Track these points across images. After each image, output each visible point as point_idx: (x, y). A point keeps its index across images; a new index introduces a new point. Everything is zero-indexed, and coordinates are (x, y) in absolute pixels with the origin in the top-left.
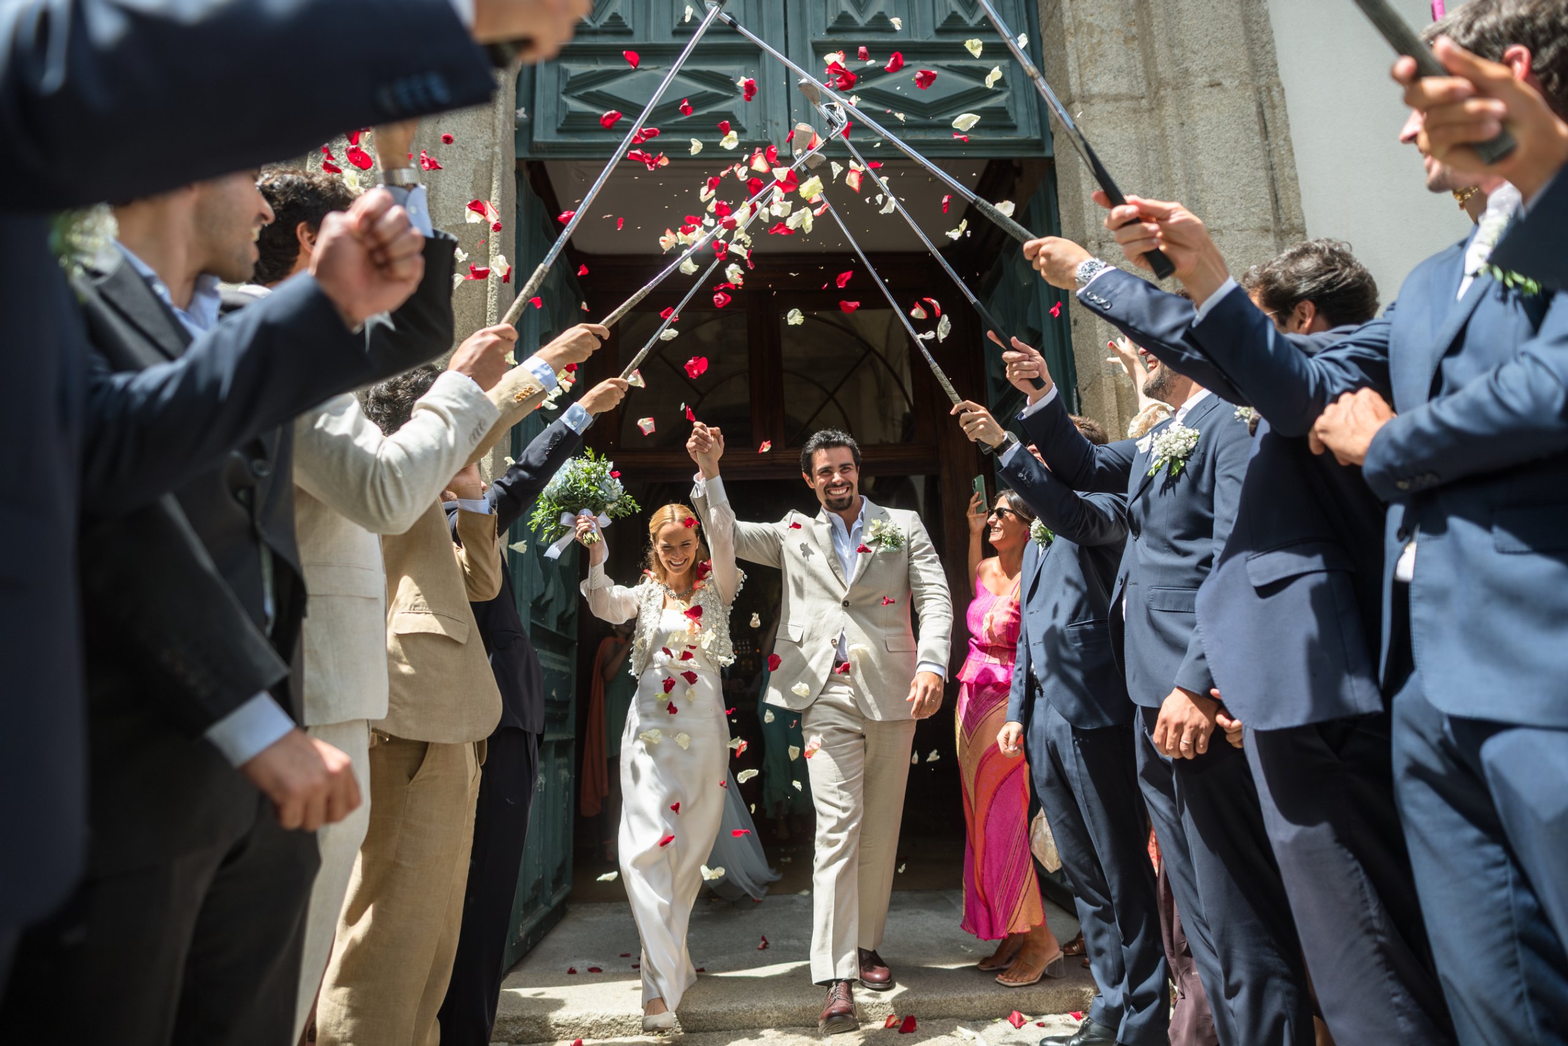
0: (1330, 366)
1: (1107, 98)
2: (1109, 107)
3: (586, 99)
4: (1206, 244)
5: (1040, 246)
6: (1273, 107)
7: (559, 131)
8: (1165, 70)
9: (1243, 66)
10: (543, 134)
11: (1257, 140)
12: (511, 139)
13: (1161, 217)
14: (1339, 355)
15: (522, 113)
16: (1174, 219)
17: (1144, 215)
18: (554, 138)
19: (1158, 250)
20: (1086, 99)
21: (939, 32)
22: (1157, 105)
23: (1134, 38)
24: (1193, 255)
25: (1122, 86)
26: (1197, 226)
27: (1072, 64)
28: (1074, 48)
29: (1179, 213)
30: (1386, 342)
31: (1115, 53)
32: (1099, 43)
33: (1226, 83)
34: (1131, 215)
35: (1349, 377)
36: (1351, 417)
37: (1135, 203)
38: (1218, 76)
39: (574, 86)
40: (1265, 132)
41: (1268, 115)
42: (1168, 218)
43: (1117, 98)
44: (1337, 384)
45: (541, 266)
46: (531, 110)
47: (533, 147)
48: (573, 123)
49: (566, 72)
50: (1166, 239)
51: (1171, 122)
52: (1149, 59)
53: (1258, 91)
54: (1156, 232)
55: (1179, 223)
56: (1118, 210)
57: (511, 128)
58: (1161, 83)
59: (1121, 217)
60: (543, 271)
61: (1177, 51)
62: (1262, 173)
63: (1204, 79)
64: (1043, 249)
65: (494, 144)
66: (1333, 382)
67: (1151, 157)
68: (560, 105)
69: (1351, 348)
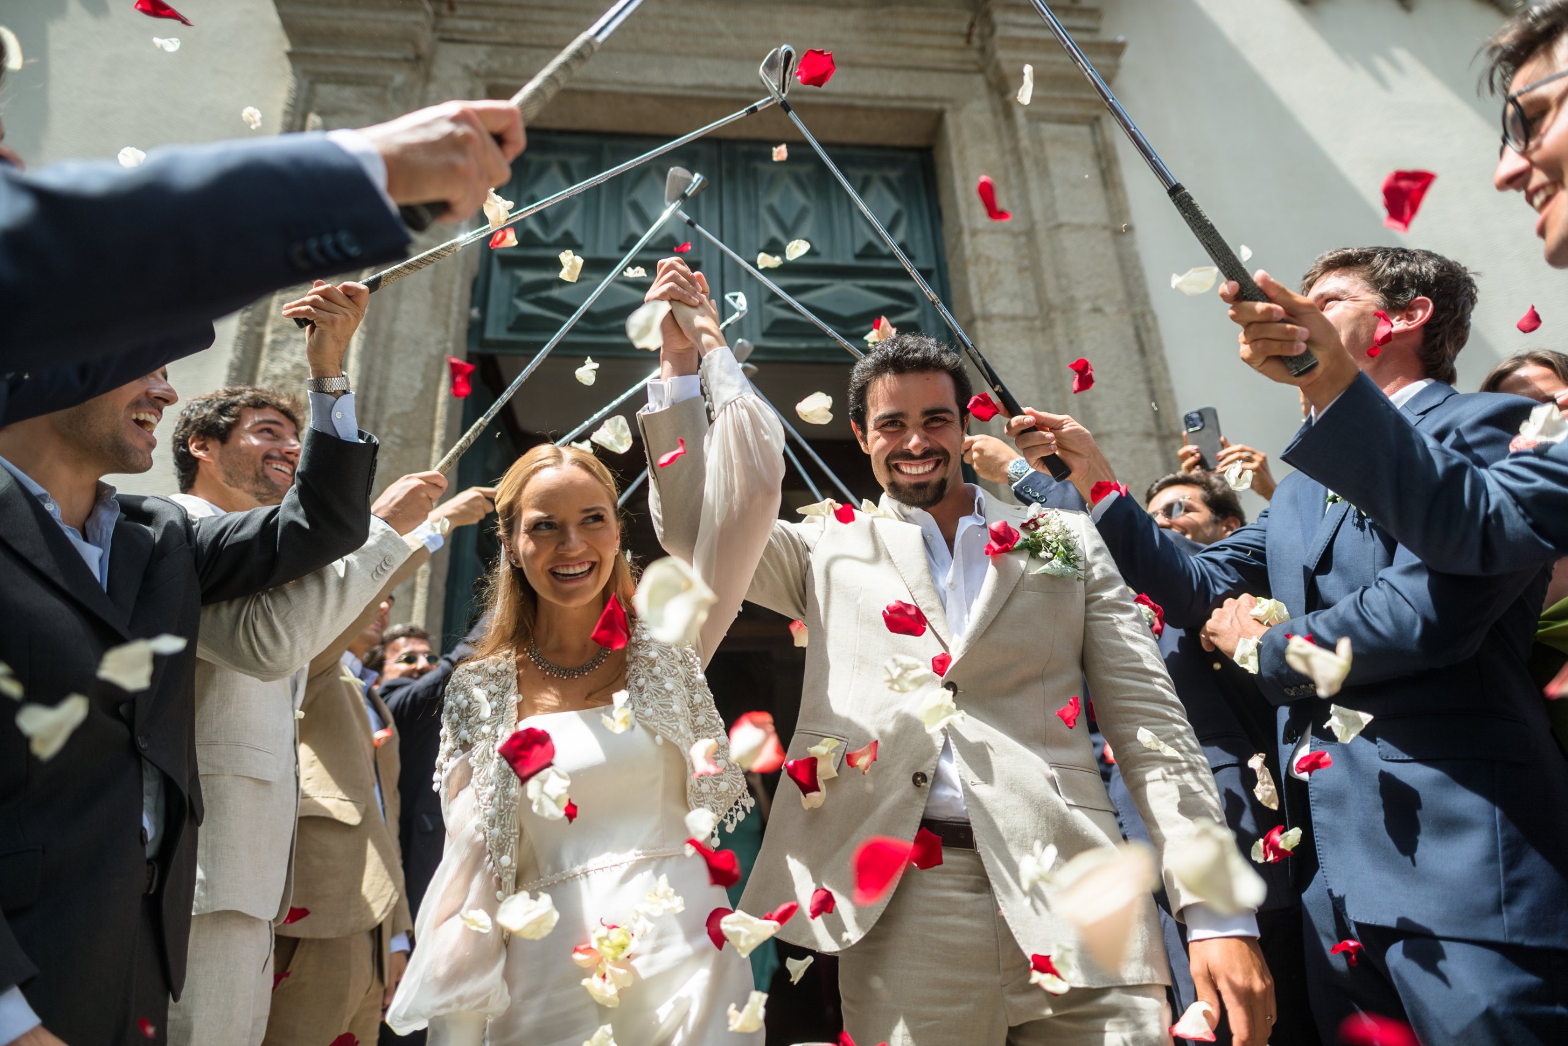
0: (1212, 567)
1: (1005, 318)
2: (1008, 325)
3: (538, 302)
4: (1095, 453)
5: (972, 442)
6: (1148, 330)
7: (510, 329)
8: (1053, 296)
9: (1120, 296)
10: (494, 332)
11: (1136, 358)
12: (463, 336)
13: (1056, 427)
14: (1220, 556)
15: (475, 313)
16: (1066, 428)
17: (1039, 425)
18: (503, 335)
19: (1054, 454)
20: (987, 318)
21: (858, 256)
22: (1048, 325)
23: (1026, 269)
24: (1085, 461)
25: (1018, 308)
26: (1087, 435)
27: (973, 288)
28: (975, 278)
29: (1070, 424)
30: (1264, 549)
31: (1010, 281)
32: (997, 272)
33: (1108, 309)
34: (1028, 424)
35: (1228, 579)
36: (1236, 621)
37: (1031, 413)
38: (1100, 303)
39: (525, 291)
40: (1142, 351)
41: (1144, 336)
42: (1061, 428)
43: (1014, 318)
44: (1219, 586)
45: (481, 420)
46: (484, 309)
47: (484, 343)
48: (523, 323)
49: (518, 279)
50: (1060, 446)
51: (1061, 340)
52: (1039, 287)
53: (1134, 316)
54: (1051, 440)
55: (1070, 432)
56: (1015, 420)
57: (463, 326)
58: (1051, 308)
59: (1020, 424)
60: (481, 424)
61: (1064, 282)
62: (1142, 386)
63: (1087, 306)
64: (975, 446)
65: (446, 341)
66: (1214, 583)
67: (1046, 369)
68: (512, 306)
69: (1230, 551)
